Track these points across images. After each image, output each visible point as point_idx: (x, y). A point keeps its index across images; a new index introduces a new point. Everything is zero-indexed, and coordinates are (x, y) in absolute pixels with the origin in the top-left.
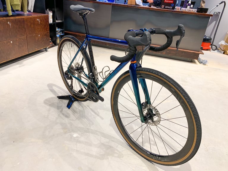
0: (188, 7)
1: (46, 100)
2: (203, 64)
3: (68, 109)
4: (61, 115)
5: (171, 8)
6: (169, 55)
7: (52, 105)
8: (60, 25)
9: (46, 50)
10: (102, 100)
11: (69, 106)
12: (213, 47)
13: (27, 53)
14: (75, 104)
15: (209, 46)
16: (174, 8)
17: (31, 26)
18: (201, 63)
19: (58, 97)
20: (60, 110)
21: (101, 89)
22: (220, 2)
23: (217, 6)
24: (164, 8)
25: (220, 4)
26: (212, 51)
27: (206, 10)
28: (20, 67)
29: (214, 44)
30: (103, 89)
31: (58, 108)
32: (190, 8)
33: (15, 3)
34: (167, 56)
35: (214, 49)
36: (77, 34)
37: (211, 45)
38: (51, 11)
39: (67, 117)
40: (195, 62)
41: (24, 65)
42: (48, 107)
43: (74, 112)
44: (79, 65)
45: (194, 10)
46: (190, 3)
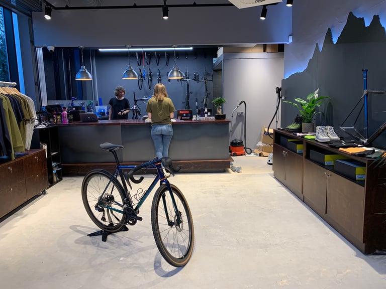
0: (206, 115)
1: (77, 240)
2: (237, 172)
3: (104, 242)
4: (100, 248)
5: (189, 118)
6: (199, 169)
7: (86, 243)
8: (55, 159)
9: (44, 193)
10: (140, 219)
11: (104, 239)
12: (247, 150)
13: (26, 200)
14: (110, 237)
15: (242, 151)
16: (191, 118)
17: (29, 166)
18: (234, 171)
19: (88, 235)
20: (97, 245)
21: (137, 211)
22: (240, 103)
23: (238, 107)
24: (181, 119)
25: (240, 104)
26: (247, 155)
27: (224, 117)
28: (22, 218)
29: (247, 147)
30: (138, 211)
31: (94, 243)
32: (208, 116)
33: (18, 146)
34: (196, 170)
35: (249, 152)
36: (79, 165)
37: (245, 148)
38: (45, 143)
39: (106, 248)
40: (228, 172)
41: (26, 215)
42: (83, 246)
43: (112, 243)
44: (108, 195)
45: (211, 117)
46: (206, 111)
